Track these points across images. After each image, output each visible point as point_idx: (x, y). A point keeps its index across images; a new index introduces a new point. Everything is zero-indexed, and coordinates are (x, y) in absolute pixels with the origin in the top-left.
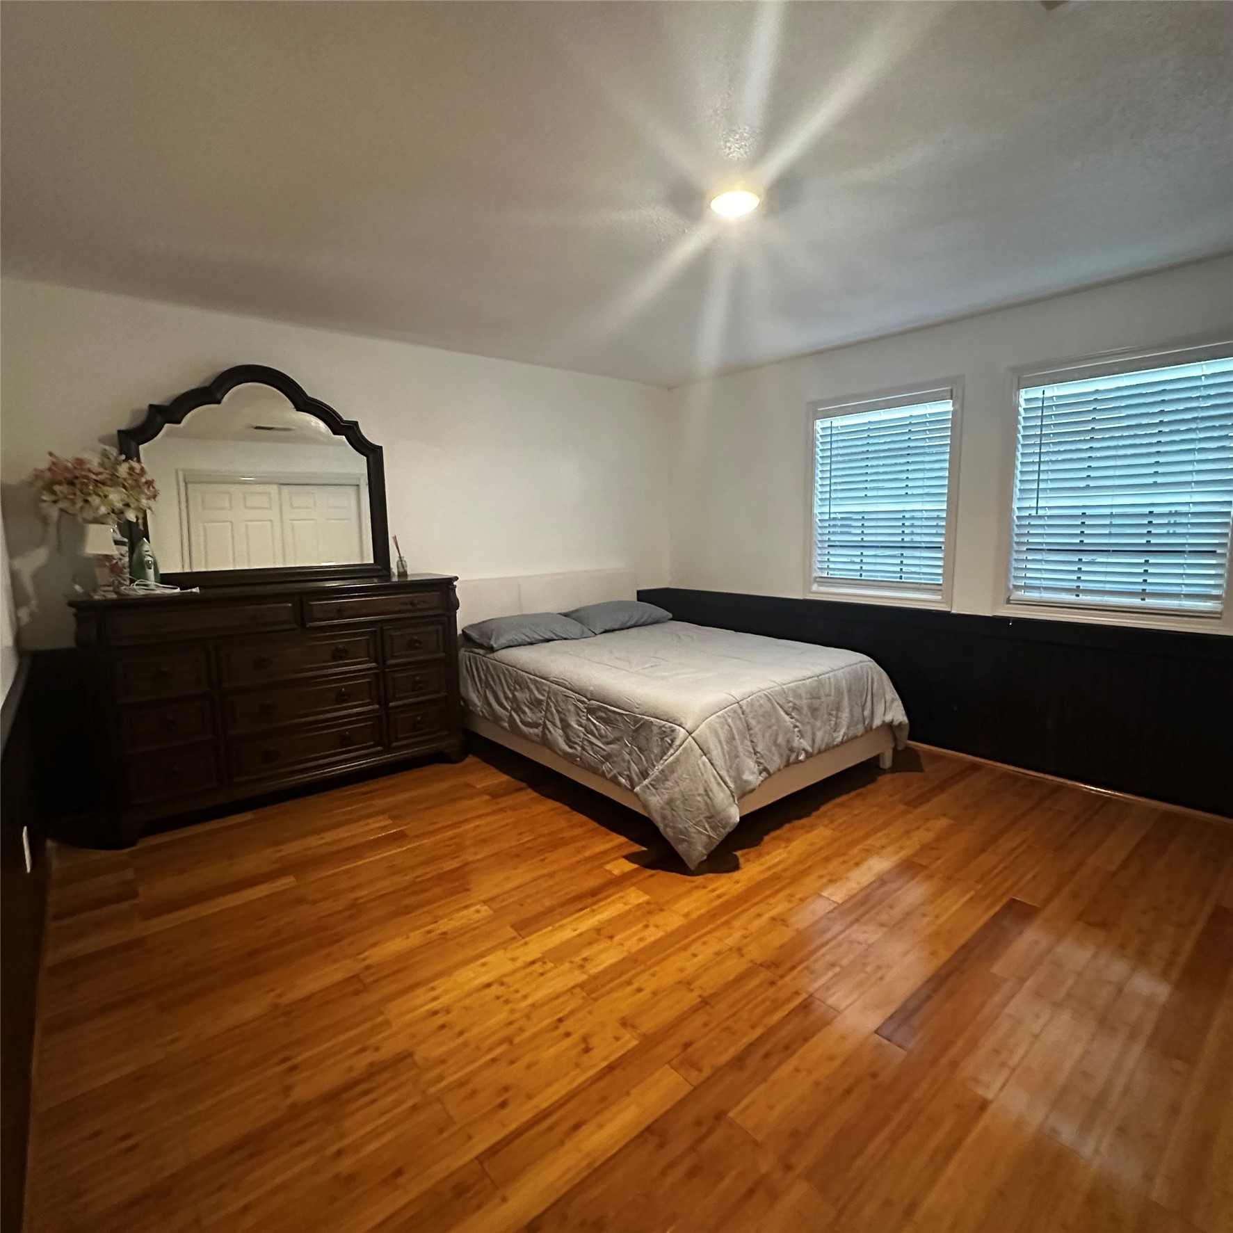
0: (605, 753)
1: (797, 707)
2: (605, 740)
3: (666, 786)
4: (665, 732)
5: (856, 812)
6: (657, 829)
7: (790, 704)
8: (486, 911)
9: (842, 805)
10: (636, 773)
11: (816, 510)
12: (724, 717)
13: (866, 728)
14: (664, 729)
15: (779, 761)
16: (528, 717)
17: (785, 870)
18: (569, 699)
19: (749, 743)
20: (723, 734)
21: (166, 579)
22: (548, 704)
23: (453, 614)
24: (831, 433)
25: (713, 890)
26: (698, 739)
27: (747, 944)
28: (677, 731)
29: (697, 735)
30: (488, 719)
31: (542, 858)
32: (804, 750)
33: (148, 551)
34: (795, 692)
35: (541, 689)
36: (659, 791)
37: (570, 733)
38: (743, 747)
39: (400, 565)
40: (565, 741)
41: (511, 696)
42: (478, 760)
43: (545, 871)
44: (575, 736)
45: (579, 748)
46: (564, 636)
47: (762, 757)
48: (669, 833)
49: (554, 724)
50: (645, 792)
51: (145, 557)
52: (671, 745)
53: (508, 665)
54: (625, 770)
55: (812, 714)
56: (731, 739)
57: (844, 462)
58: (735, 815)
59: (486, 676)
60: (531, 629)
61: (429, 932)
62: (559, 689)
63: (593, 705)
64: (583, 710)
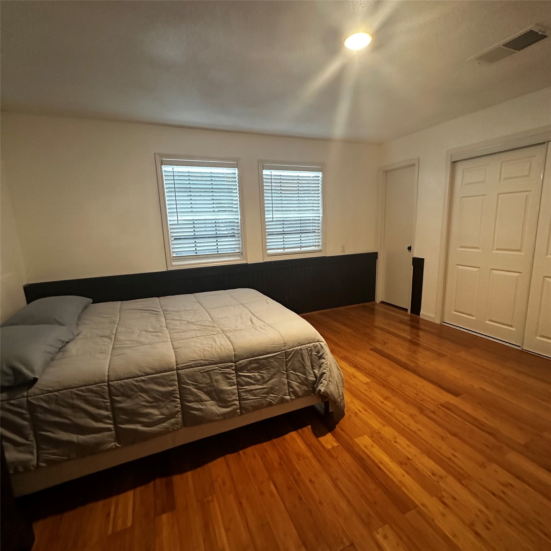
2: (262, 381)
10: (297, 386)
14: (309, 349)
22: (181, 389)
35: (163, 382)
40: (220, 406)
41: (107, 413)
45: (237, 402)
49: (198, 402)
62: (194, 370)
63: (243, 363)
64: (232, 372)
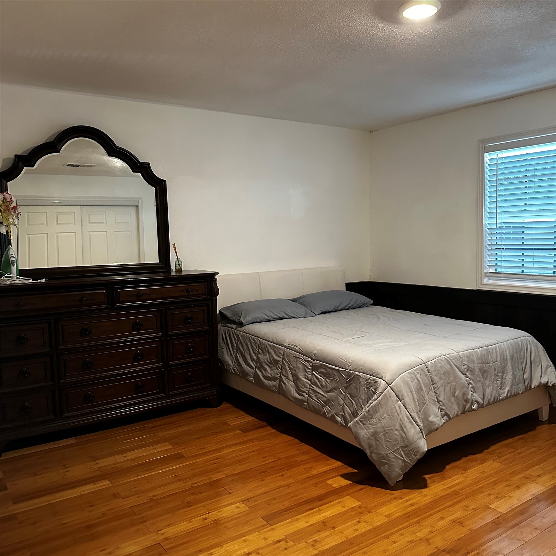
0: (325, 399)
1: (470, 369)
2: (325, 389)
3: (372, 422)
4: (370, 383)
5: (519, 451)
6: (365, 454)
7: (465, 367)
8: (244, 507)
9: (506, 446)
10: (348, 413)
11: (486, 222)
12: (414, 374)
13: (526, 388)
14: (369, 381)
15: (457, 408)
16: (268, 373)
17: (462, 489)
18: (298, 359)
19: (434, 394)
20: (413, 386)
21: (23, 273)
22: (283, 363)
23: (214, 299)
24: (496, 163)
25: (407, 501)
26: (395, 389)
27: (432, 538)
28: (379, 382)
29: (393, 386)
30: (238, 375)
31: (281, 474)
32: (476, 401)
33: (13, 254)
34: (469, 357)
35: (277, 352)
36: (366, 426)
37: (300, 385)
38: (429, 397)
39: (177, 264)
40: (296, 390)
41: (255, 358)
42: (231, 406)
43: (285, 483)
44: (303, 386)
45: (306, 396)
46: (293, 316)
47: (444, 405)
48: (374, 457)
49: (287, 378)
50: (356, 426)
51: (11, 257)
52: (374, 393)
53: (253, 336)
54: (341, 412)
55: (483, 375)
56: (419, 390)
57: (507, 184)
58: (424, 446)
59: (237, 344)
60: (269, 310)
61: (205, 519)
62: (291, 353)
63: (317, 364)
64: (309, 367)
